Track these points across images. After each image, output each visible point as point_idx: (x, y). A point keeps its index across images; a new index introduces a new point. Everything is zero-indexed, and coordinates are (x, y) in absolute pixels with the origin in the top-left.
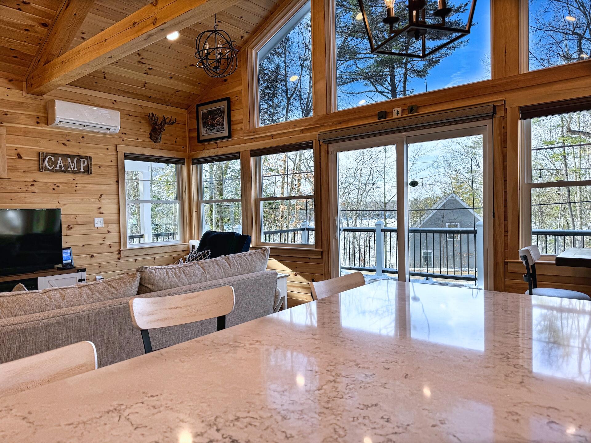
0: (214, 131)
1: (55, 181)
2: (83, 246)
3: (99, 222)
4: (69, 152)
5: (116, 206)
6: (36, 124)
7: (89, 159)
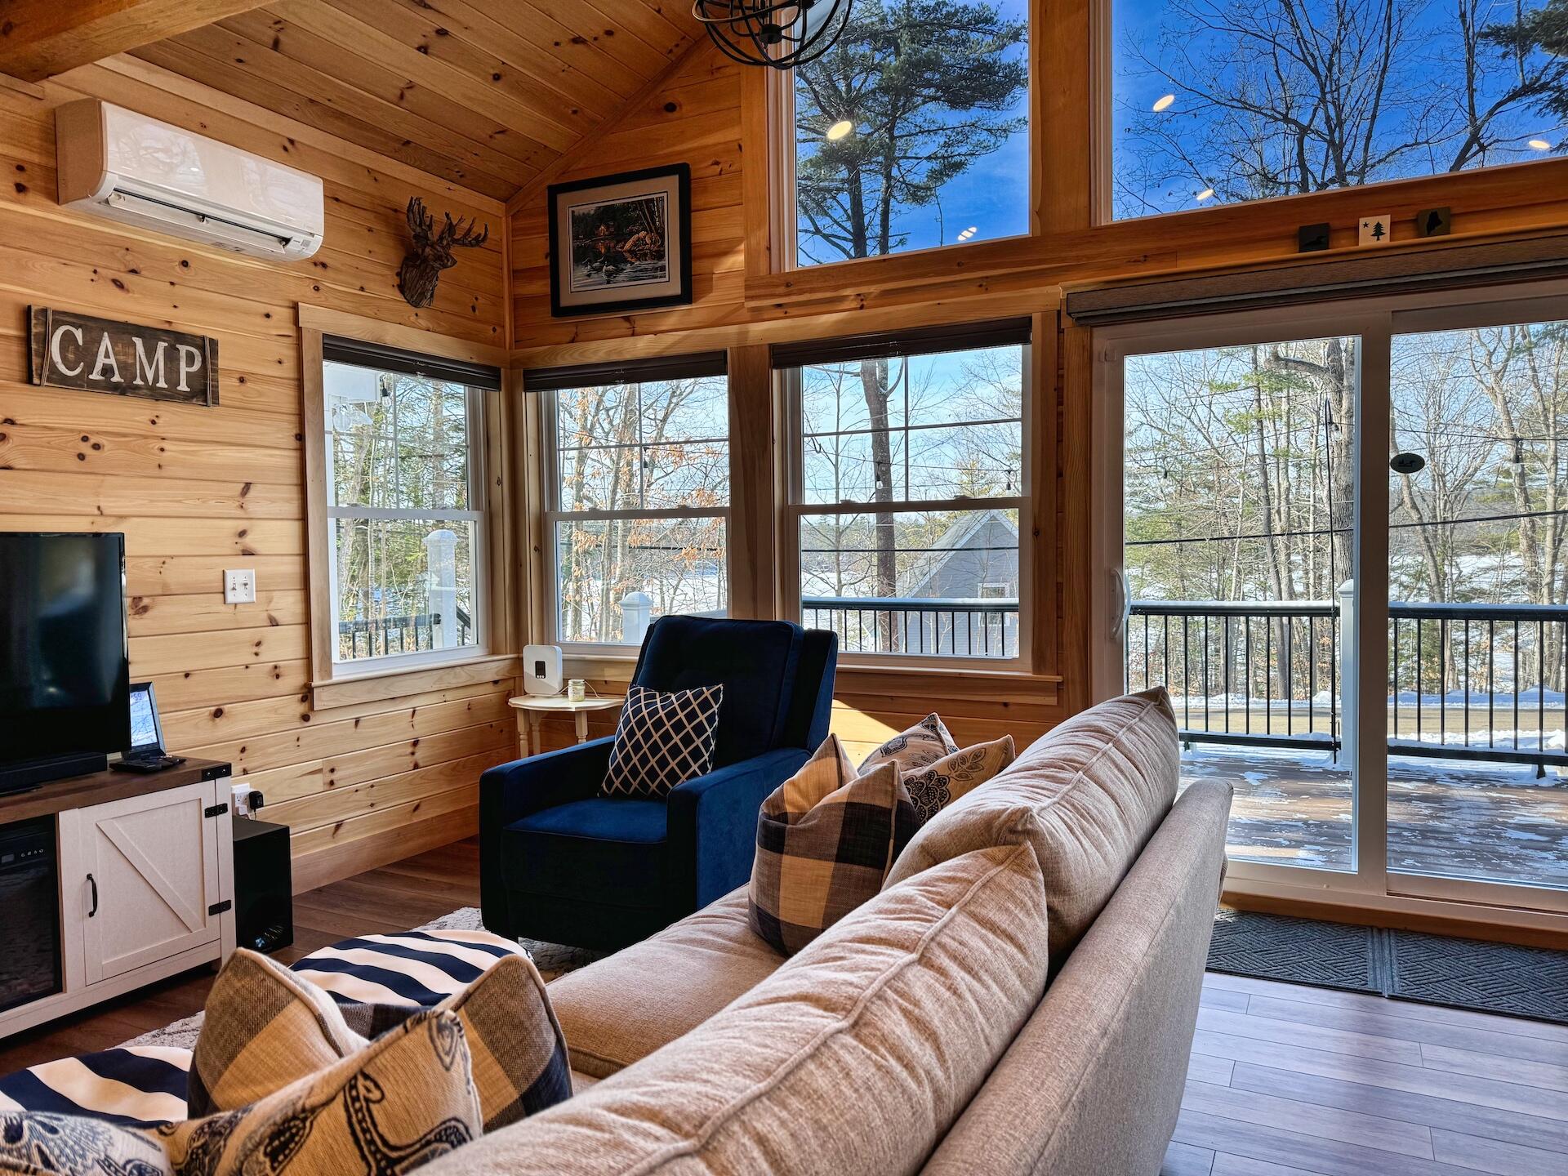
1: (86, 425)
2: (187, 675)
4: (138, 315)
5: (294, 528)
6: (14, 193)
7: (207, 348)
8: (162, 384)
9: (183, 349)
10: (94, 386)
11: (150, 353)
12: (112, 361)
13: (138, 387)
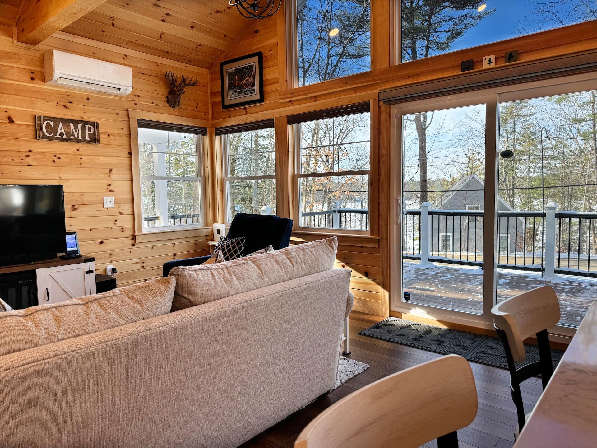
0: (242, 93)
1: (55, 151)
2: (91, 230)
3: (109, 201)
4: (73, 116)
5: (129, 183)
6: (30, 80)
7: (96, 126)
8: (80, 138)
9: (87, 126)
10: (57, 139)
11: (76, 128)
12: (63, 131)
13: (72, 139)
